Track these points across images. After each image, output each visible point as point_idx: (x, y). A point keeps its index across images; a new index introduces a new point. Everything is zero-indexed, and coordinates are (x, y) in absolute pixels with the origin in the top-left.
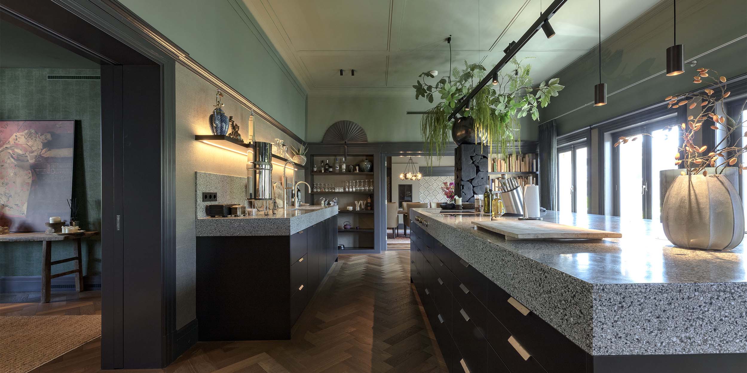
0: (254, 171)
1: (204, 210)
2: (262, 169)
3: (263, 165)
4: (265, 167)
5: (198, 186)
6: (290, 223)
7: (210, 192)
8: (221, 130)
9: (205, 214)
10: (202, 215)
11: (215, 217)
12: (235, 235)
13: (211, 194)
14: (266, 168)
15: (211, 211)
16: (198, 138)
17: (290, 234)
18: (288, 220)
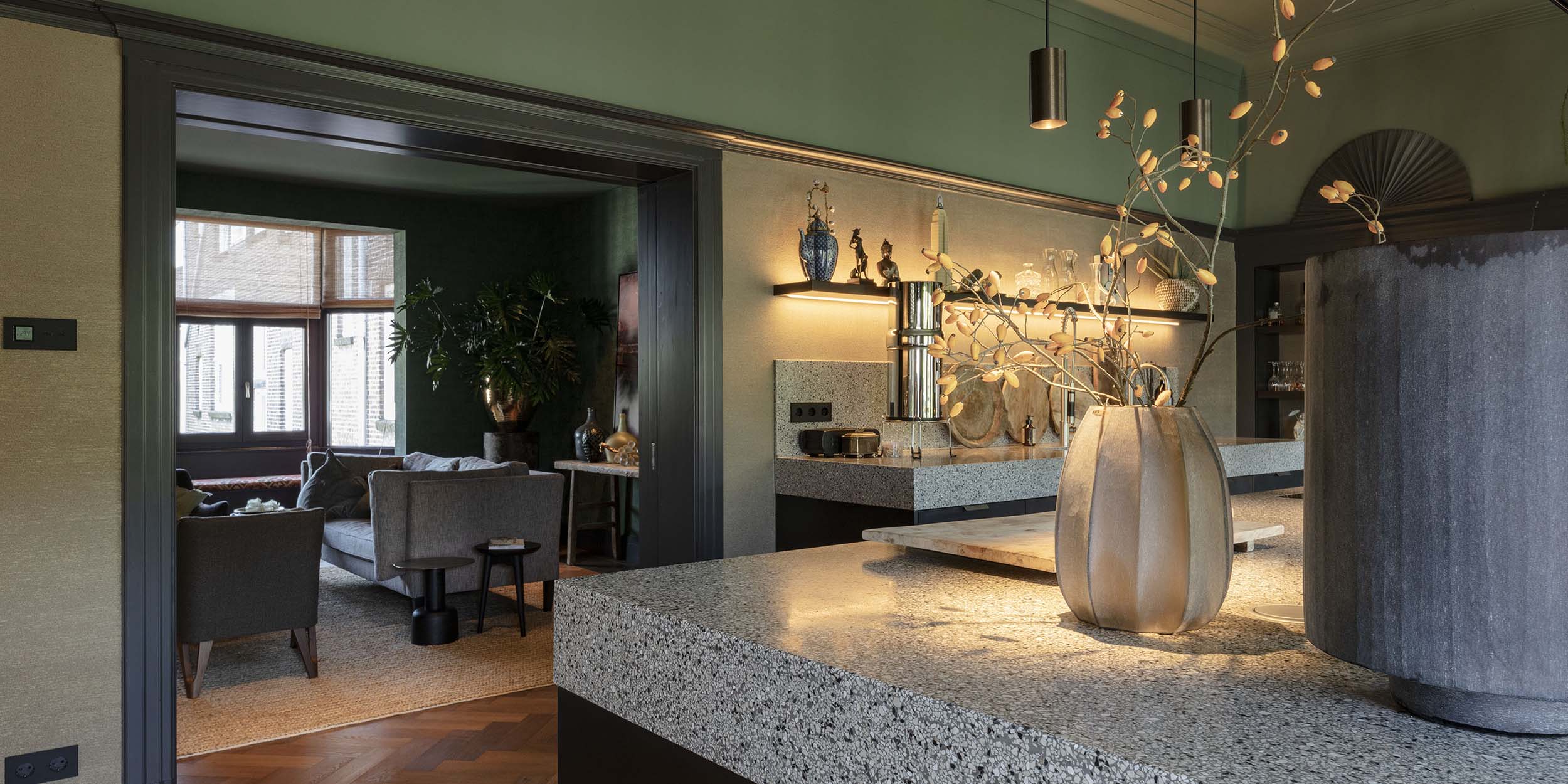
0: (897, 351)
1: (796, 440)
2: (915, 346)
3: (916, 336)
4: (922, 341)
5: (779, 391)
6: (913, 480)
7: (811, 401)
8: (816, 269)
9: (797, 450)
10: (789, 451)
11: (816, 456)
12: (828, 498)
13: (814, 407)
14: (925, 344)
15: (809, 442)
16: (781, 290)
17: (913, 507)
18: (909, 472)
